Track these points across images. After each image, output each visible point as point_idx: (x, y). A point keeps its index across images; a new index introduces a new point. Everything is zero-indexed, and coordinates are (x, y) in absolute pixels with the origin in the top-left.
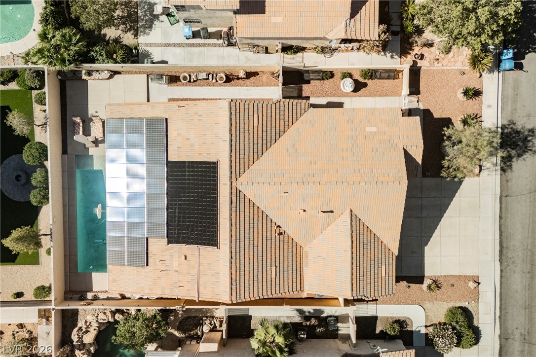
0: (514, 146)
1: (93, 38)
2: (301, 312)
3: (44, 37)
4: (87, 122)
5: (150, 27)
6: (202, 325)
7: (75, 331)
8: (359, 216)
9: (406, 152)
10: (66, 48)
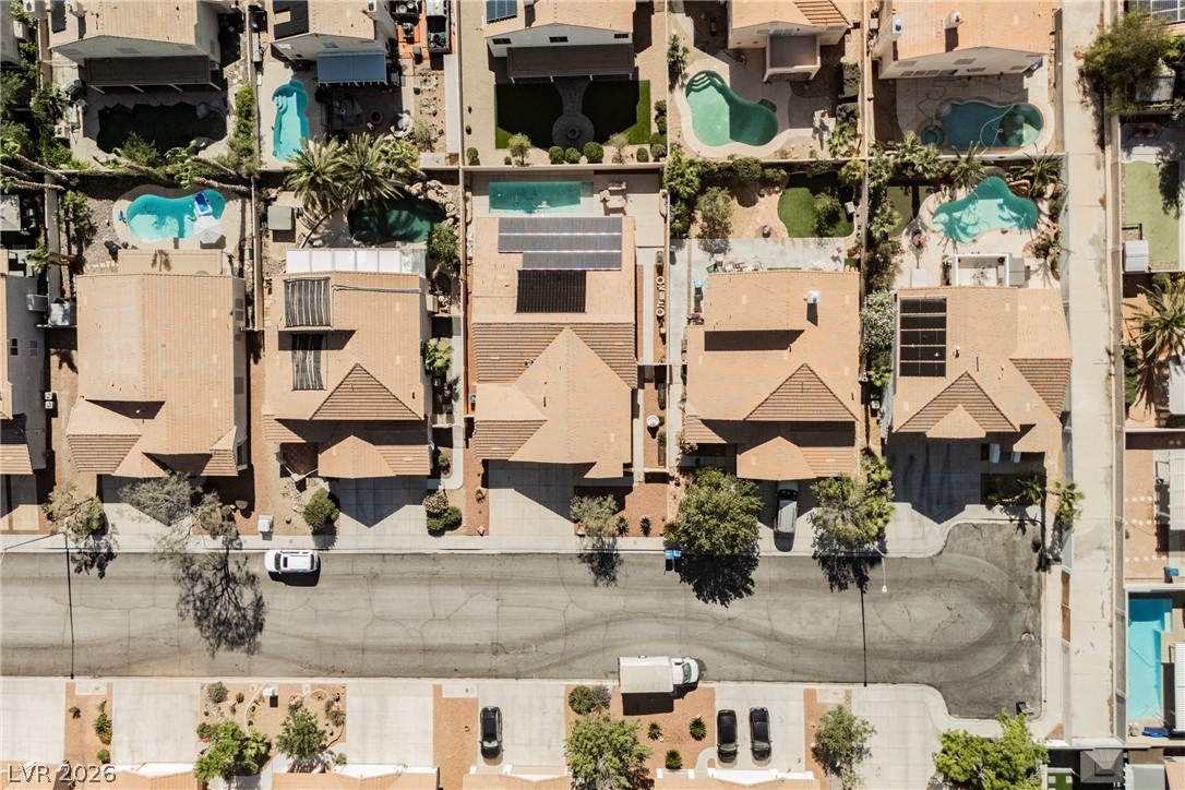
0: (602, 564)
1: (691, 203)
2: (456, 381)
3: (692, 163)
4: (623, 193)
5: (705, 250)
6: (444, 294)
7: (439, 183)
8: (541, 428)
9: (594, 464)
10: (682, 183)
